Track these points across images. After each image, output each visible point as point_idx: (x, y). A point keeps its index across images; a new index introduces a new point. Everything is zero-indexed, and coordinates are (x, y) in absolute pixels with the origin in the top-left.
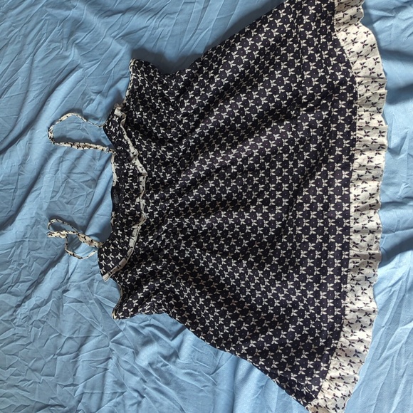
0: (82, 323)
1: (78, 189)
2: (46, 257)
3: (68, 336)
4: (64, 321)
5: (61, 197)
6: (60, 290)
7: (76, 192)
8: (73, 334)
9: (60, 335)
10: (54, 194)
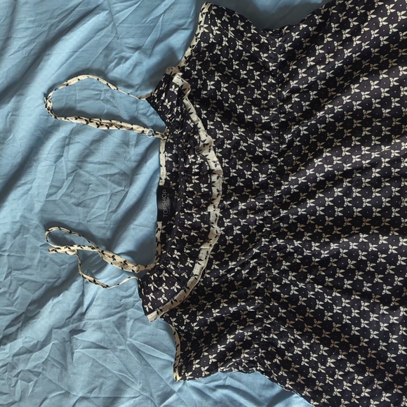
0: (105, 378)
1: (97, 185)
2: (39, 279)
3: (80, 395)
4: (74, 374)
5: (65, 195)
6: (66, 330)
7: (94, 190)
8: (91, 392)
9: (67, 394)
10: (53, 190)
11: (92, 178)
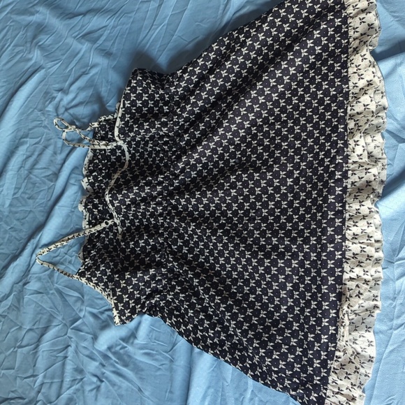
11: (38, 179)
